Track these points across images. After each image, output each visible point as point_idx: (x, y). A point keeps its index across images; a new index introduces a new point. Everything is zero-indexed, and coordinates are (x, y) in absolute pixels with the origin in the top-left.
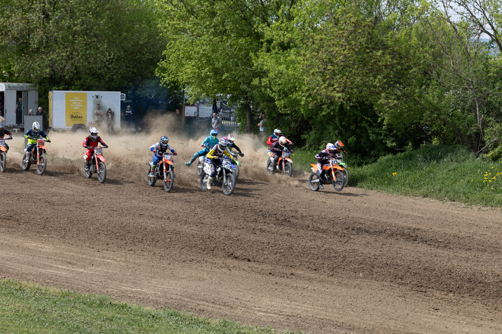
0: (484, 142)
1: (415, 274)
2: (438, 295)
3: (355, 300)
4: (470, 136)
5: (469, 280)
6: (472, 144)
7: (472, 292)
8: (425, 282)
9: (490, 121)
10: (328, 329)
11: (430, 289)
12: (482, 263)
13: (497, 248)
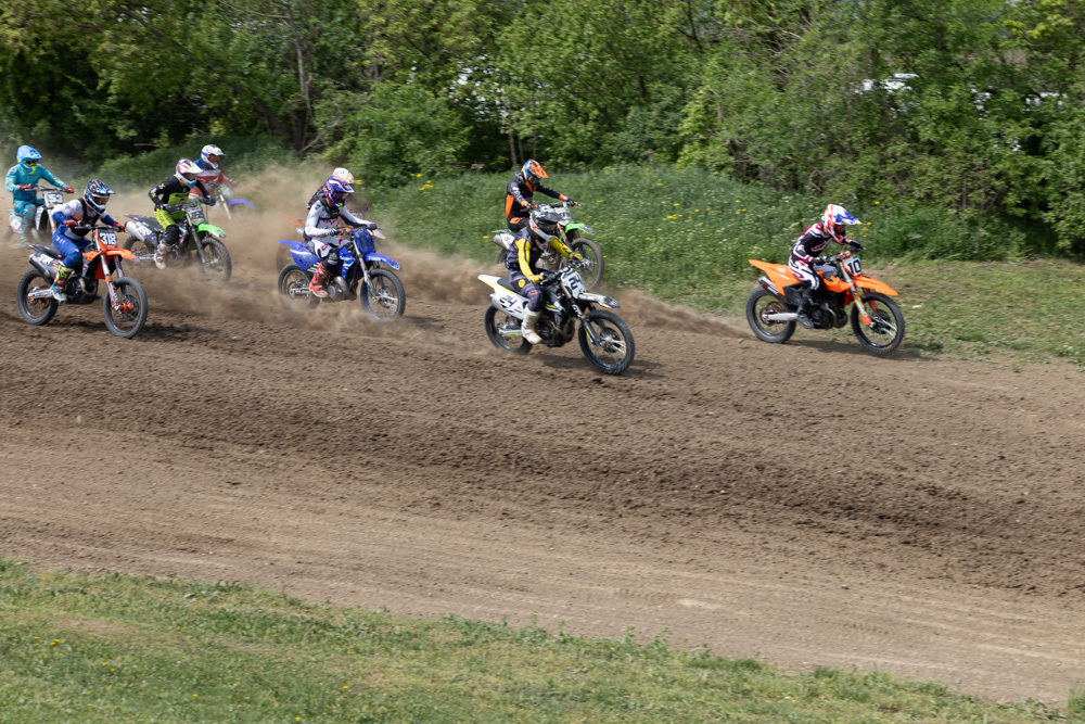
0: (313, 130)
1: (189, 412)
2: (235, 453)
3: (69, 475)
4: (286, 117)
5: (296, 420)
6: (291, 133)
7: (303, 444)
8: (210, 428)
9: (325, 87)
10: (18, 538)
11: (221, 443)
12: (318, 383)
13: (346, 348)
